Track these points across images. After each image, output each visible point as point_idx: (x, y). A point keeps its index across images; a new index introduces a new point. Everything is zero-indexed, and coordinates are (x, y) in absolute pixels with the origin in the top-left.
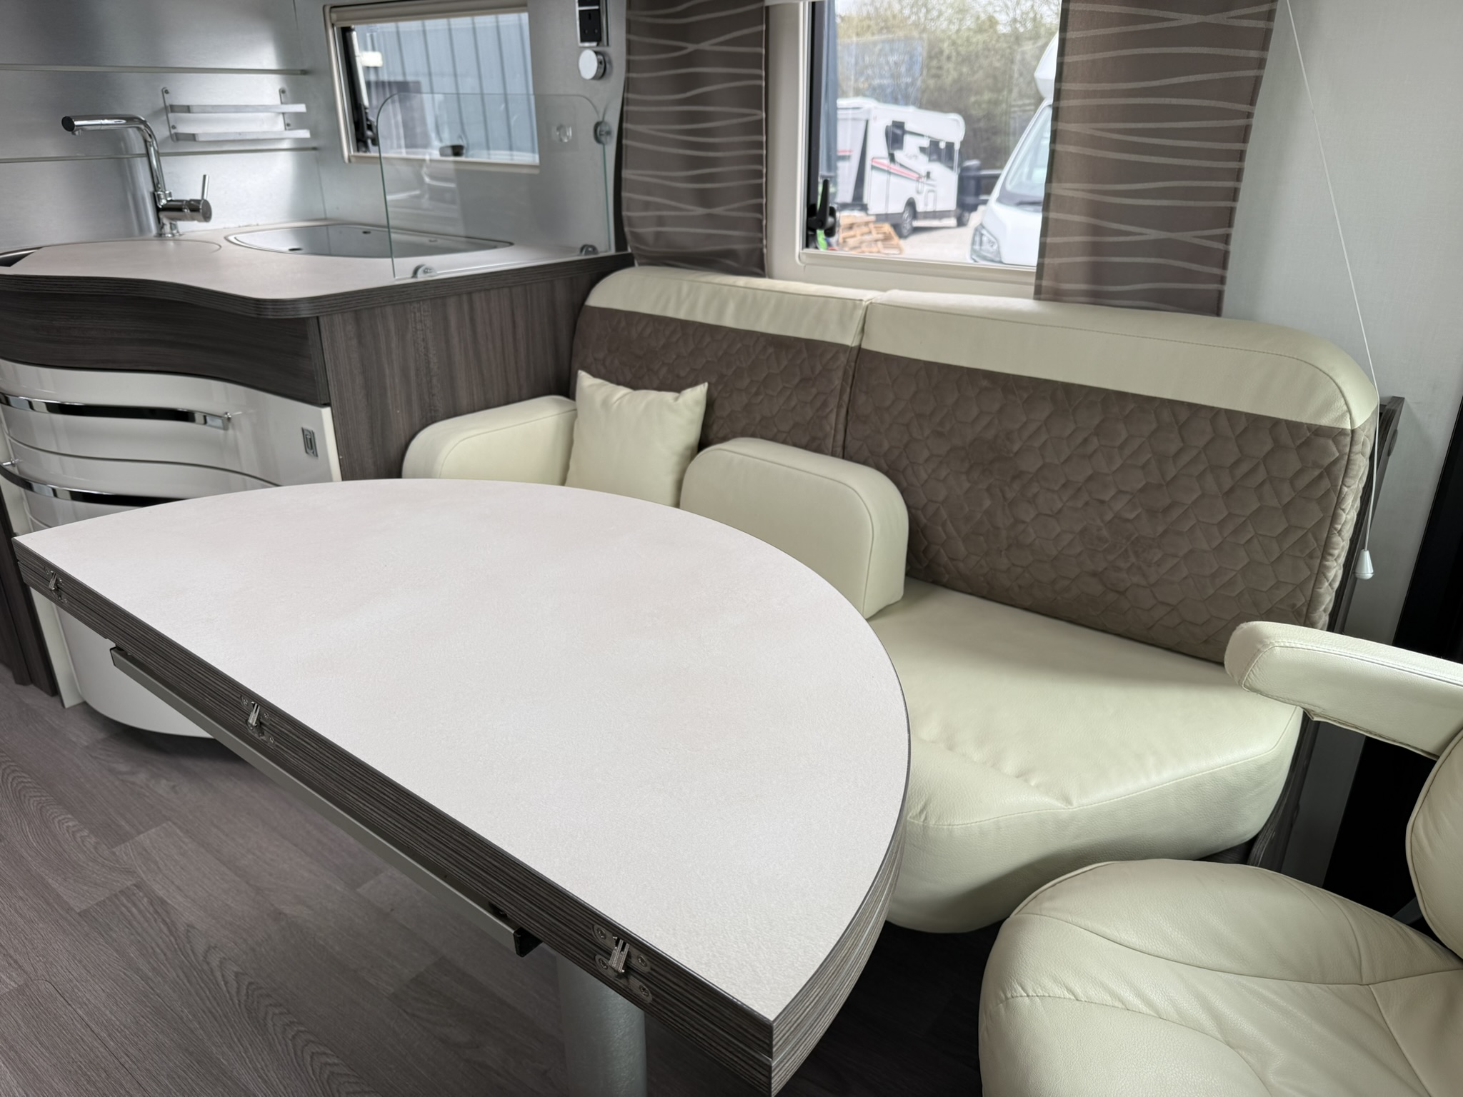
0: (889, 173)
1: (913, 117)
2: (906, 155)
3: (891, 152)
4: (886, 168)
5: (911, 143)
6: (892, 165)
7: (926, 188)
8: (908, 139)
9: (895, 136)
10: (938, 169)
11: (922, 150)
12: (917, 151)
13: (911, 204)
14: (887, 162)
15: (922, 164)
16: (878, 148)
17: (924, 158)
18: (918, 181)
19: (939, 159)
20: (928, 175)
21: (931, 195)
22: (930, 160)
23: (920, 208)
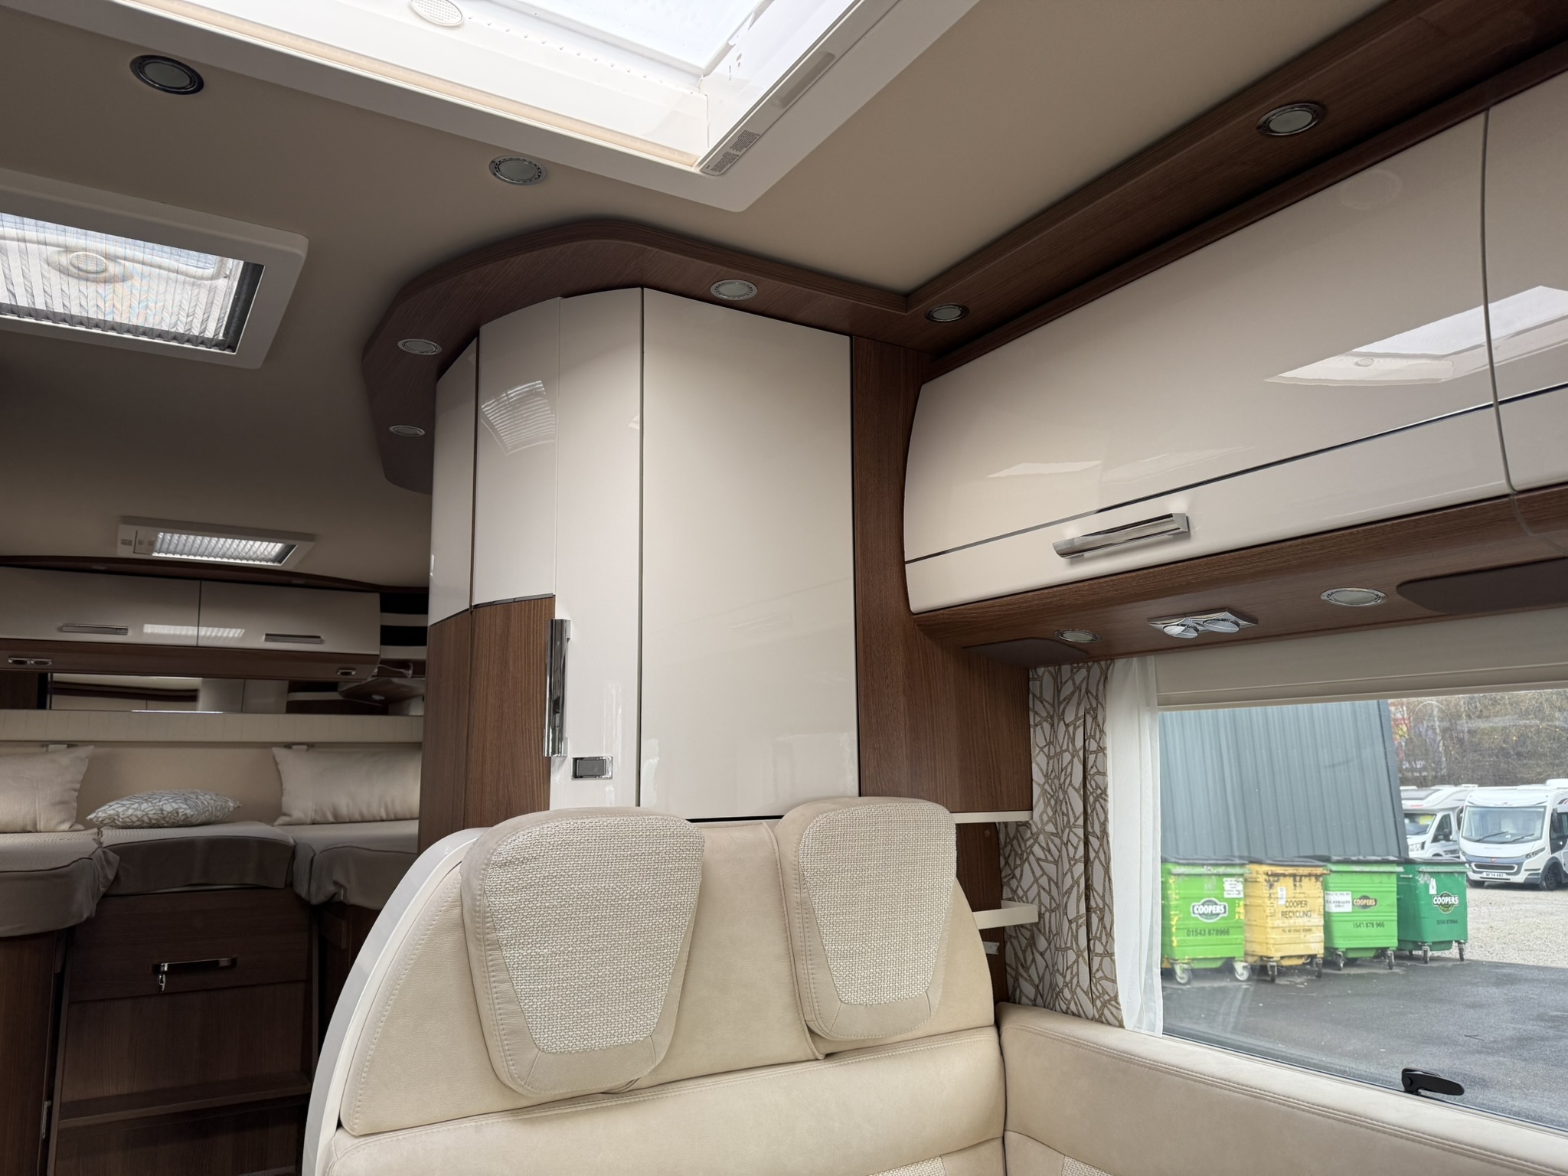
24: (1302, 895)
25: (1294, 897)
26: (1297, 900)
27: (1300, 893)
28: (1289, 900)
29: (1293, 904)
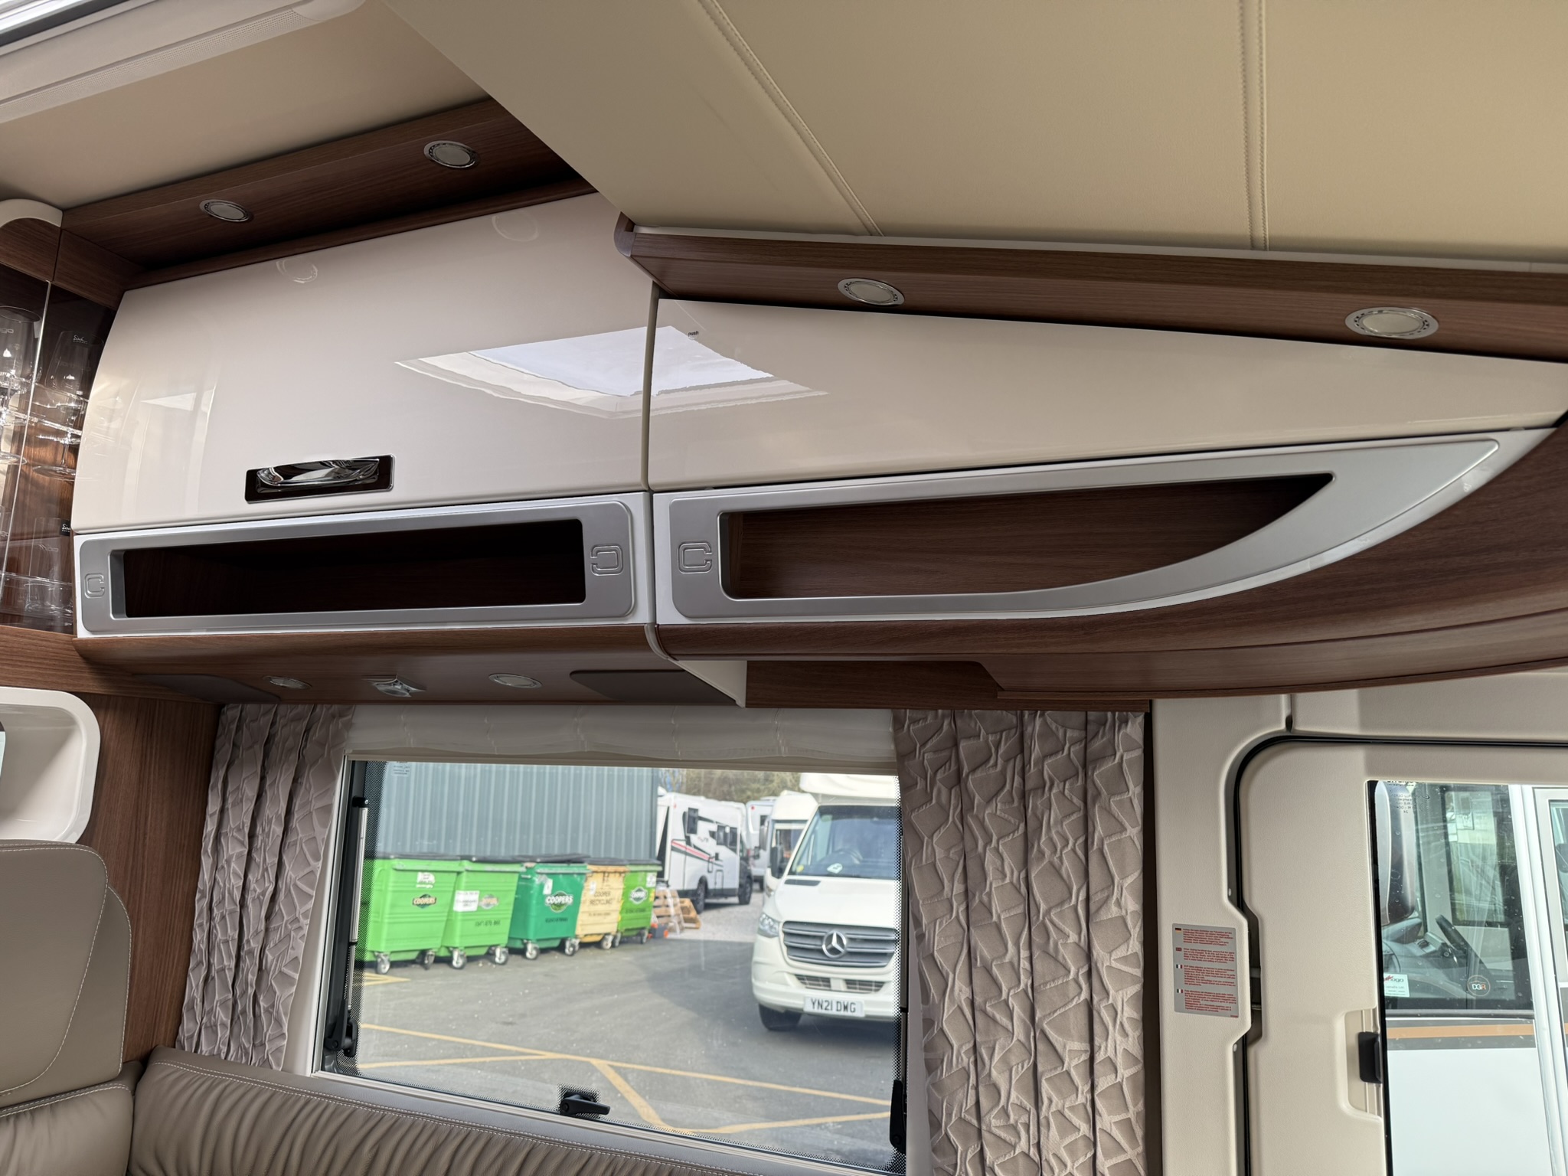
0: (686, 854)
1: (705, 806)
2: (699, 838)
3: (687, 835)
4: (683, 849)
5: (702, 827)
6: (688, 847)
7: (716, 868)
8: (700, 824)
9: (691, 821)
10: (724, 852)
11: (712, 834)
12: (708, 835)
13: (703, 882)
14: (683, 843)
15: (711, 847)
16: (676, 831)
17: (713, 842)
18: (709, 862)
19: (724, 843)
20: (717, 857)
21: (719, 873)
22: (718, 844)
23: (711, 886)
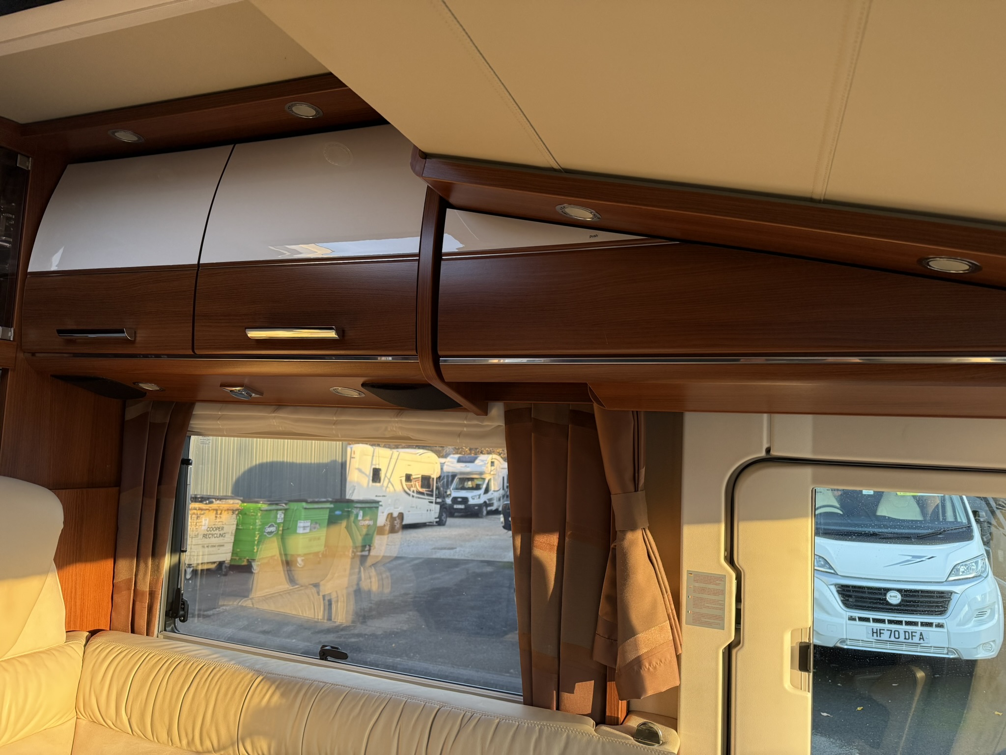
24: (220, 523)
25: (214, 525)
26: (216, 526)
27: (219, 522)
28: (210, 527)
29: (213, 529)
